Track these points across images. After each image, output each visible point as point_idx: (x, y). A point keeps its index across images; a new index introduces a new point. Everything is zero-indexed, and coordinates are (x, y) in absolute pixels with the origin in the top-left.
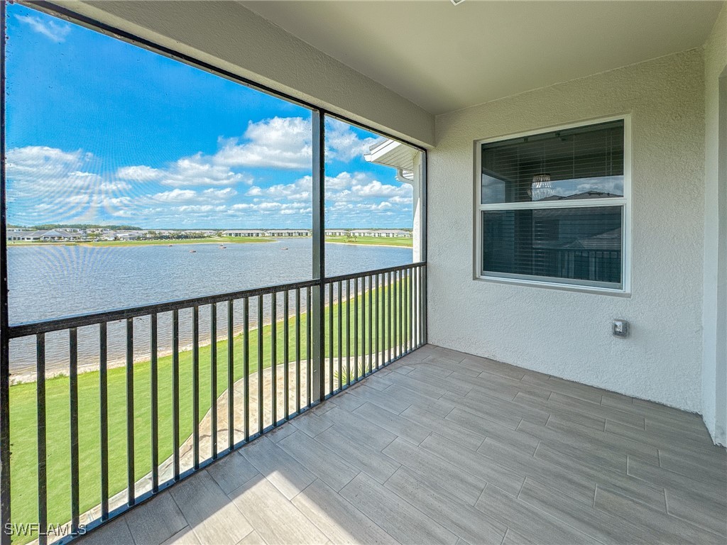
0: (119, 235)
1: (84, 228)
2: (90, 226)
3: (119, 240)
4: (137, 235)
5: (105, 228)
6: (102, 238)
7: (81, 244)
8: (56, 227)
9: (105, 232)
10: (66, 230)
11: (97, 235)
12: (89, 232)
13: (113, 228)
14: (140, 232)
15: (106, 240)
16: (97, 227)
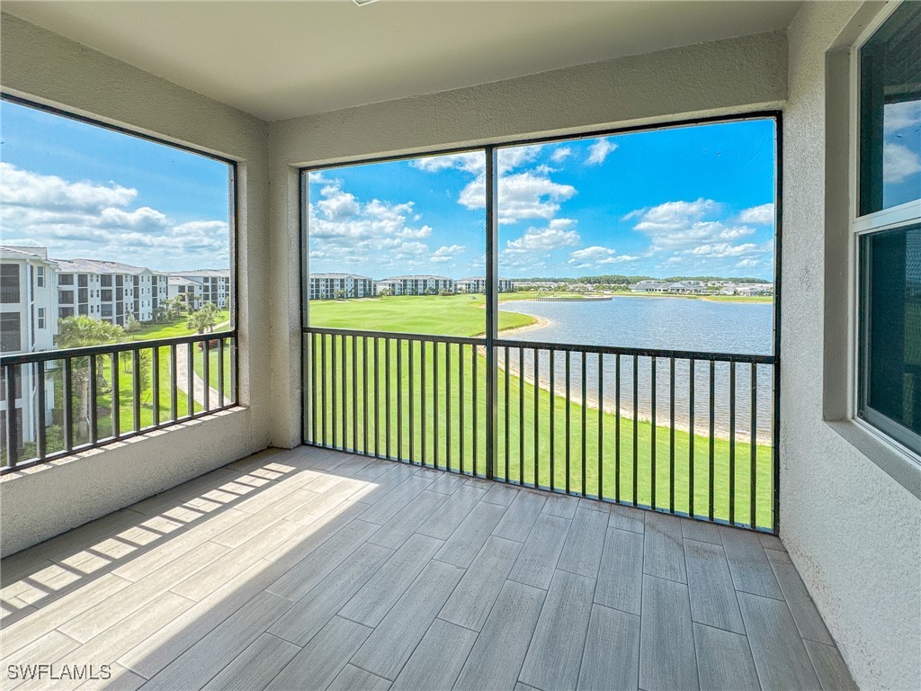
0: (739, 289)
1: (706, 280)
2: (712, 279)
3: (738, 294)
4: (761, 289)
5: (727, 281)
6: (723, 291)
7: (701, 298)
8: (682, 279)
9: (725, 285)
10: (690, 283)
11: (717, 289)
12: (710, 285)
13: (737, 281)
14: (764, 285)
15: (725, 294)
16: (718, 279)
